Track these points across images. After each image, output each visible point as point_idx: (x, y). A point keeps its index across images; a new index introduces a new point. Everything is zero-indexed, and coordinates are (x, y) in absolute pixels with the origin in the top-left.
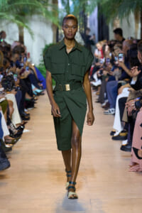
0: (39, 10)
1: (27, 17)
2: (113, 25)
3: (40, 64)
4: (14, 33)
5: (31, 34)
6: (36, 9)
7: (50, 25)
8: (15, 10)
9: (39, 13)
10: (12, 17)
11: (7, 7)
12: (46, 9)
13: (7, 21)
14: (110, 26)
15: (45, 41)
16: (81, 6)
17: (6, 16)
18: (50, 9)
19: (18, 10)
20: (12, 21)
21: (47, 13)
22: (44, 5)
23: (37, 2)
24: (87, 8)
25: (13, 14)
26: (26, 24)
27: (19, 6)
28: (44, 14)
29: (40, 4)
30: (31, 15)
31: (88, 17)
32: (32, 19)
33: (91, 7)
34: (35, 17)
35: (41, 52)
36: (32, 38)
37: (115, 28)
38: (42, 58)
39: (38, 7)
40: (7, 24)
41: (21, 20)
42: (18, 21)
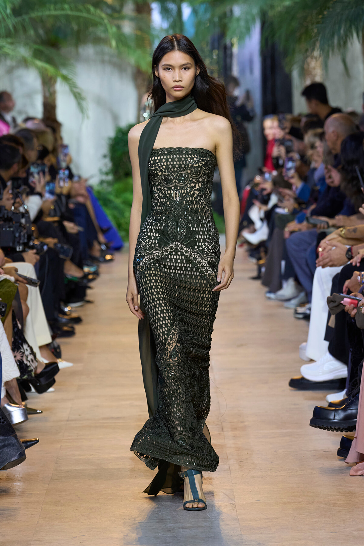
0: (99, 32)
1: (66, 50)
2: (304, 72)
3: (102, 182)
4: (29, 95)
5: (78, 97)
6: (91, 29)
7: (129, 71)
8: (32, 32)
9: (97, 41)
10: (24, 51)
11: (10, 23)
12: (119, 27)
13: (9, 63)
14: (295, 74)
15: (115, 118)
16: (216, 19)
17: (8, 49)
18: (128, 28)
19: (41, 32)
20: (24, 63)
21: (121, 39)
22: (110, 16)
23: (92, 9)
24: (233, 26)
25: (26, 44)
26: (64, 72)
27: (42, 20)
28: (114, 43)
29: (102, 14)
30: (77, 46)
31: (235, 50)
32: (78, 58)
33: (242, 23)
34: (88, 50)
35: (105, 149)
36: (81, 109)
37: (308, 82)
38: (107, 164)
39: (95, 24)
40: (10, 71)
41: (49, 61)
42: (39, 63)
